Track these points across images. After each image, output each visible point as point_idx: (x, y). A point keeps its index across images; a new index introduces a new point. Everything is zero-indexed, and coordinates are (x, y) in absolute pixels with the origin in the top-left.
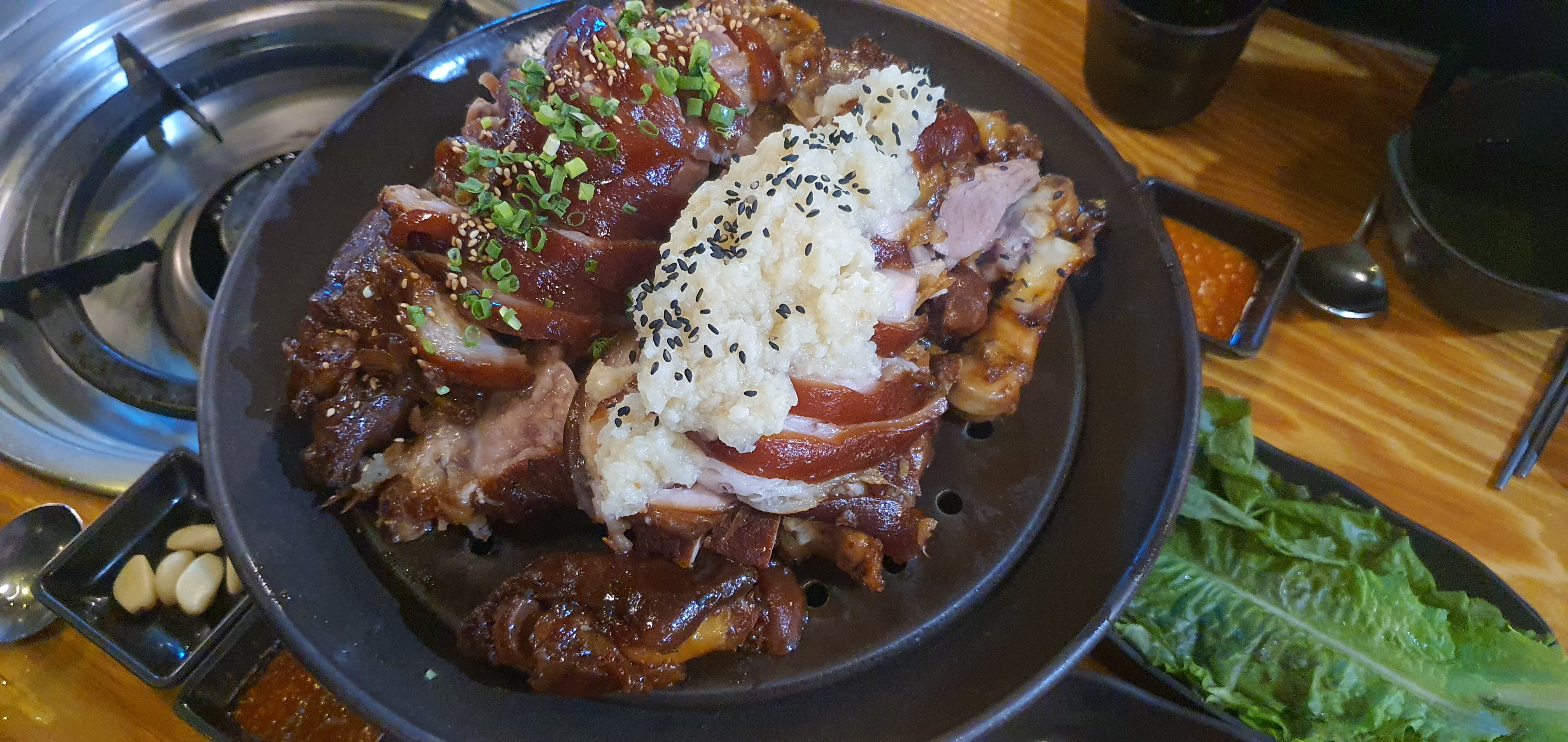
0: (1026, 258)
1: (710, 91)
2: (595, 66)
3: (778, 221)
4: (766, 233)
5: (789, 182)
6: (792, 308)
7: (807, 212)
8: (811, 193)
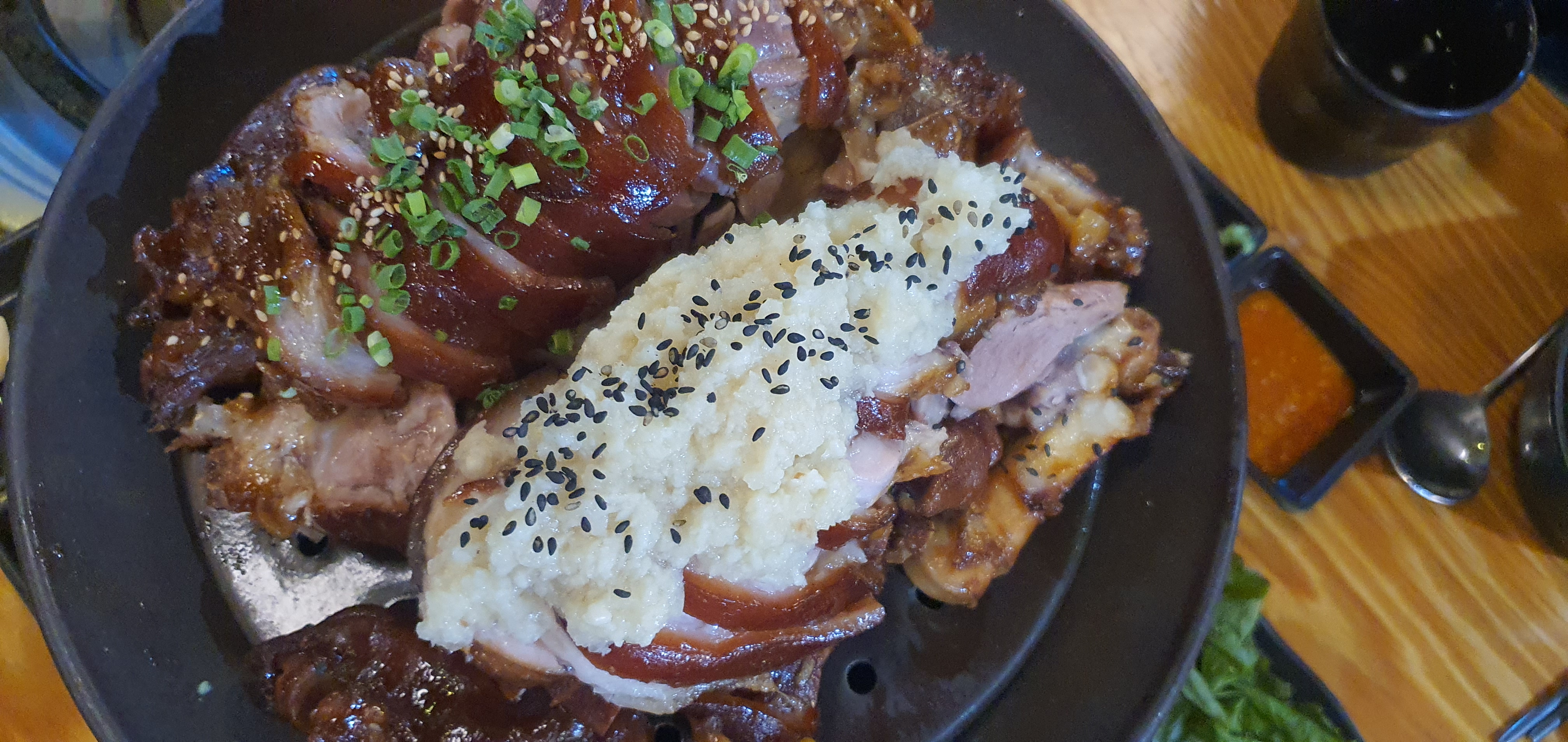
0: (1063, 417)
1: (737, 115)
2: (593, 43)
3: (735, 383)
4: (711, 398)
5: (766, 335)
6: (715, 496)
7: (774, 385)
8: (788, 361)
